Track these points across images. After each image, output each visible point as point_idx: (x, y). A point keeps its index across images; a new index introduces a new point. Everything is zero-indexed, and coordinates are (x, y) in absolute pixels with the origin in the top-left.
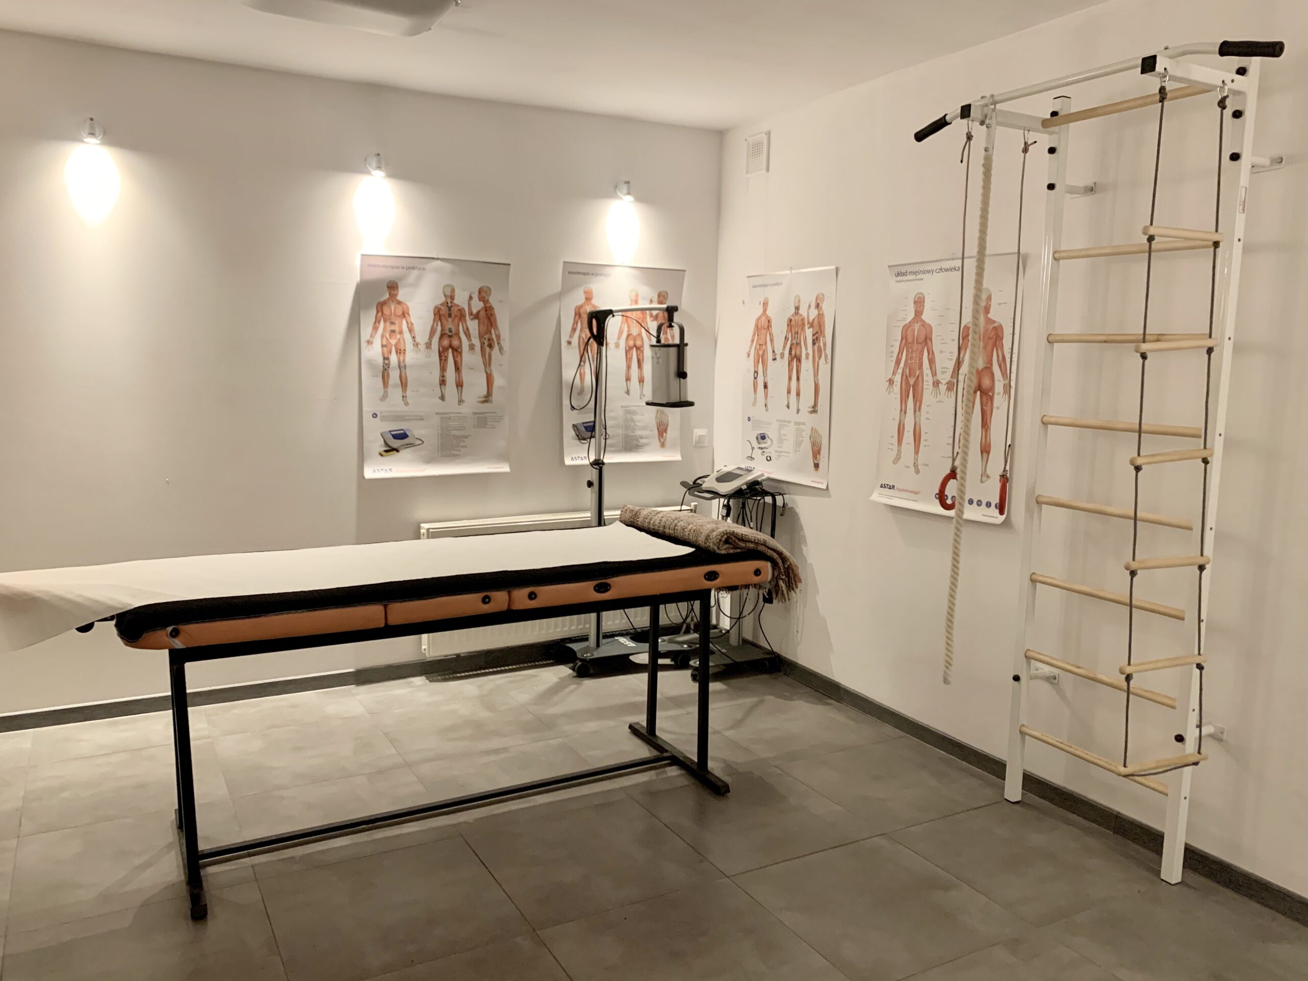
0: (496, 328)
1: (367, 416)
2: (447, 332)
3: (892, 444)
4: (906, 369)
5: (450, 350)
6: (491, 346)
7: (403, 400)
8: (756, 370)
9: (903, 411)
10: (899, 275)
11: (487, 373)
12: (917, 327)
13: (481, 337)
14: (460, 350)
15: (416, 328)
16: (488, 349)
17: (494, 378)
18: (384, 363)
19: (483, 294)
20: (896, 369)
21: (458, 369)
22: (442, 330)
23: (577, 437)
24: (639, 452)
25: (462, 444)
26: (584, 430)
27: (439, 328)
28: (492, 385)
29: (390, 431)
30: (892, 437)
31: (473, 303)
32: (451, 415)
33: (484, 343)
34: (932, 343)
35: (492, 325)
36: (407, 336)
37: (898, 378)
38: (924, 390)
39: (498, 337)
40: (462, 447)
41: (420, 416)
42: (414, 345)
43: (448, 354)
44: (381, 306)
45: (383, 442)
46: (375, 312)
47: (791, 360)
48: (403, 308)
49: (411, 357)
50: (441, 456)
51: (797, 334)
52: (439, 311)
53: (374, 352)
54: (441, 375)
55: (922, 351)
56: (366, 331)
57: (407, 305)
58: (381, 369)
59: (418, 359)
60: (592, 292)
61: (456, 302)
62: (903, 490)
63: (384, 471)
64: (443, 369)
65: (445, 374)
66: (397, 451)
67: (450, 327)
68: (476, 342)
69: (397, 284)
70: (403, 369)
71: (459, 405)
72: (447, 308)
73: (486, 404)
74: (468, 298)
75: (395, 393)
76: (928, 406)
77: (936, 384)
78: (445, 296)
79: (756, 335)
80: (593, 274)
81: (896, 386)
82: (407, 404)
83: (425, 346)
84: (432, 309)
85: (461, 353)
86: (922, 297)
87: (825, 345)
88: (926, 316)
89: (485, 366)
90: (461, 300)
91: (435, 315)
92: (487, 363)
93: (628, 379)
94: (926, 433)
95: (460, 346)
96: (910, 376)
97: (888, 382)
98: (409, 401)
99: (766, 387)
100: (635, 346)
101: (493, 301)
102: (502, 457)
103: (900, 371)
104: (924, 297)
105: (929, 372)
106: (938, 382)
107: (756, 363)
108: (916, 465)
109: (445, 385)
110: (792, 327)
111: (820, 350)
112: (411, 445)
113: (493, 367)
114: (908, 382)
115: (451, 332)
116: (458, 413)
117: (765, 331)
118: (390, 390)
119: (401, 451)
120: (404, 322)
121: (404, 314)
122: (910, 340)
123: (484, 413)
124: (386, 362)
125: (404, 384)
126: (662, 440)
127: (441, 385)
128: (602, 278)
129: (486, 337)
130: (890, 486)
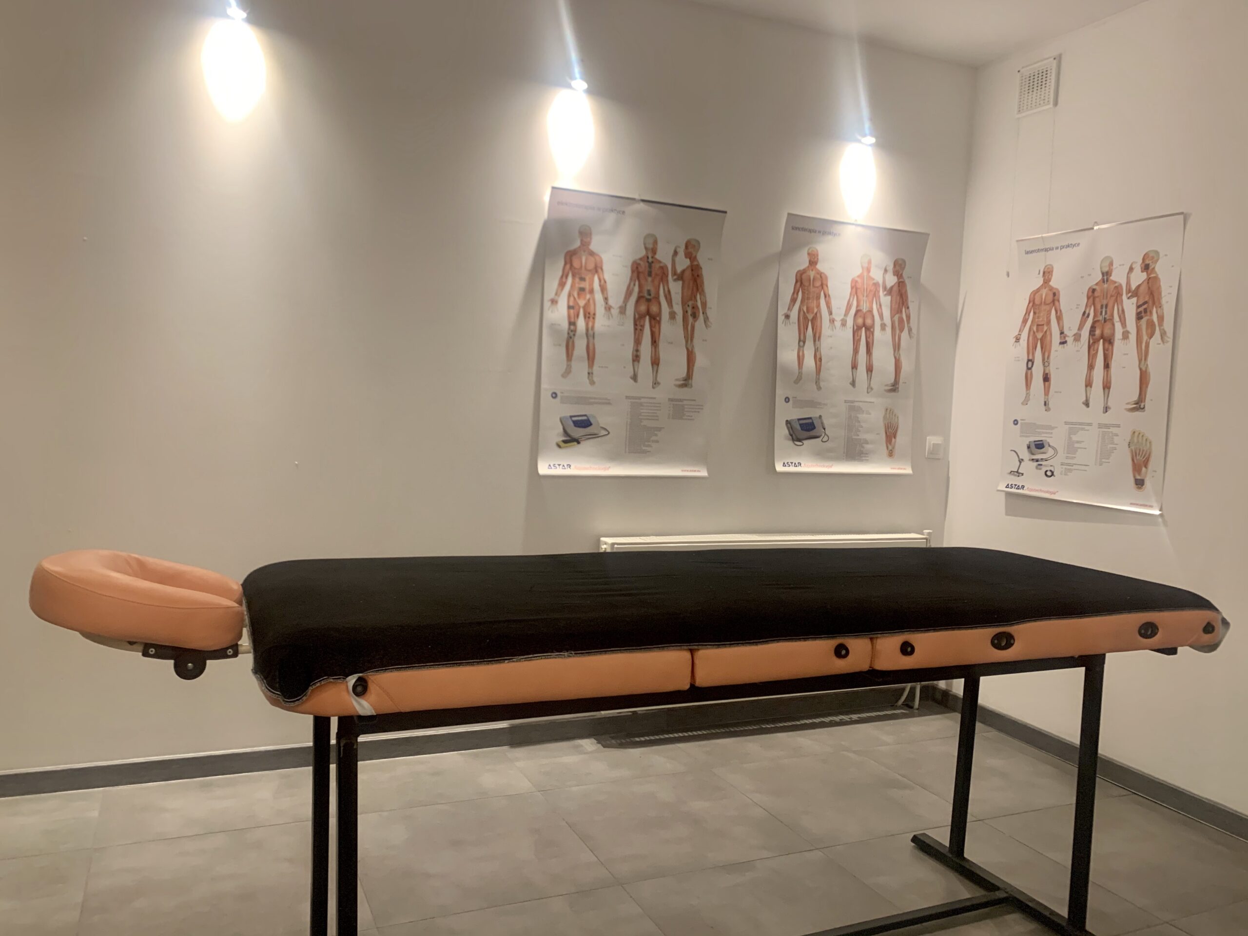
0: (702, 293)
1: (545, 396)
2: (646, 294)
5: (647, 318)
6: (695, 316)
7: (588, 377)
8: (1031, 358)
11: (688, 349)
13: (684, 303)
14: (658, 319)
15: (609, 286)
16: (691, 319)
17: (695, 354)
18: (569, 329)
19: (690, 250)
21: (655, 342)
22: (640, 291)
23: (790, 437)
24: (862, 461)
25: (654, 438)
26: (799, 427)
27: (636, 289)
28: (693, 365)
29: (571, 417)
31: (677, 259)
32: (642, 400)
33: (687, 312)
35: (698, 290)
36: (598, 297)
39: (704, 305)
40: (653, 441)
41: (606, 399)
42: (605, 308)
43: (645, 321)
44: (570, 256)
45: (561, 429)
46: (562, 263)
47: (1094, 343)
48: (595, 259)
49: (601, 323)
50: (629, 453)
51: (1106, 307)
52: (637, 268)
53: (558, 314)
54: (635, 348)
56: (551, 284)
57: (601, 258)
58: (566, 335)
59: (609, 326)
60: (818, 255)
61: (657, 256)
63: (561, 466)
64: (638, 342)
65: (639, 348)
66: (579, 443)
67: (649, 288)
68: (678, 309)
69: (590, 229)
70: (591, 339)
71: (653, 388)
72: (647, 264)
73: (685, 389)
74: (672, 252)
75: (580, 367)
78: (646, 248)
79: (1032, 314)
80: (820, 232)
82: (592, 383)
83: (618, 310)
84: (629, 264)
85: (659, 322)
87: (1161, 319)
89: (687, 342)
90: (664, 255)
91: (633, 272)
92: (689, 337)
93: (854, 367)
95: (659, 314)
98: (595, 379)
99: (1046, 379)
100: (864, 325)
101: (702, 258)
102: (701, 458)
107: (1031, 349)
109: (639, 361)
110: (1097, 300)
111: (1151, 325)
112: (594, 436)
113: (695, 341)
115: (650, 295)
116: (651, 398)
117: (1047, 307)
118: (574, 363)
119: (582, 442)
120: (596, 278)
121: (597, 269)
123: (681, 400)
124: (572, 327)
125: (591, 356)
126: (890, 447)
127: (634, 361)
128: (830, 237)
129: (690, 303)
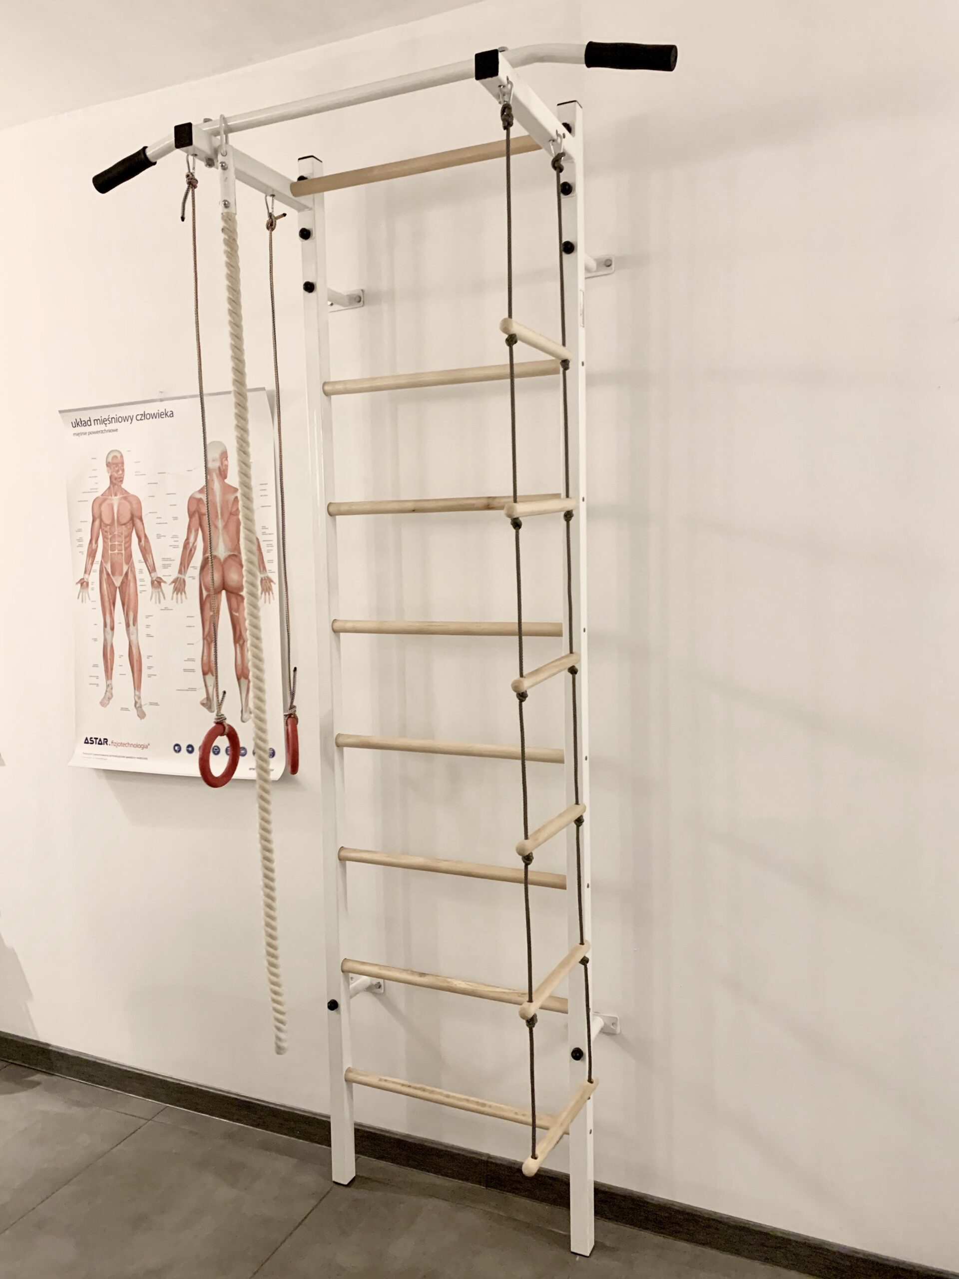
3: (97, 677)
4: (106, 562)
9: (109, 626)
10: (78, 424)
12: (115, 500)
20: (89, 565)
30: (95, 666)
34: (143, 524)
37: (94, 578)
38: (138, 593)
55: (129, 536)
62: (123, 745)
76: (147, 617)
77: (157, 583)
81: (93, 589)
86: (118, 455)
88: (130, 484)
94: (149, 657)
96: (113, 574)
97: (79, 585)
103: (96, 567)
104: (122, 456)
105: (143, 566)
106: (158, 580)
108: (138, 706)
114: (111, 583)
122: (107, 521)
130: (100, 740)
